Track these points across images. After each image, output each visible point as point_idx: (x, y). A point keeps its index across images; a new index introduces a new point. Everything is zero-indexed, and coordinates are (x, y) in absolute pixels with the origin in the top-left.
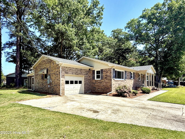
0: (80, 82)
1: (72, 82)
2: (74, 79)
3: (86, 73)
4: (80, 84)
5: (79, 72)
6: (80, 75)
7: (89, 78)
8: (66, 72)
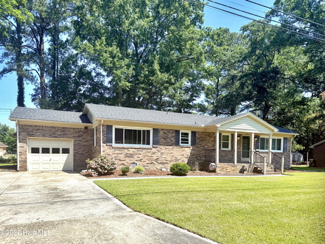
0: (66, 151)
1: (46, 151)
2: (51, 145)
3: (77, 135)
4: (67, 155)
5: (59, 133)
6: (63, 137)
7: (85, 144)
8: (30, 133)
